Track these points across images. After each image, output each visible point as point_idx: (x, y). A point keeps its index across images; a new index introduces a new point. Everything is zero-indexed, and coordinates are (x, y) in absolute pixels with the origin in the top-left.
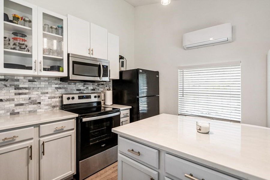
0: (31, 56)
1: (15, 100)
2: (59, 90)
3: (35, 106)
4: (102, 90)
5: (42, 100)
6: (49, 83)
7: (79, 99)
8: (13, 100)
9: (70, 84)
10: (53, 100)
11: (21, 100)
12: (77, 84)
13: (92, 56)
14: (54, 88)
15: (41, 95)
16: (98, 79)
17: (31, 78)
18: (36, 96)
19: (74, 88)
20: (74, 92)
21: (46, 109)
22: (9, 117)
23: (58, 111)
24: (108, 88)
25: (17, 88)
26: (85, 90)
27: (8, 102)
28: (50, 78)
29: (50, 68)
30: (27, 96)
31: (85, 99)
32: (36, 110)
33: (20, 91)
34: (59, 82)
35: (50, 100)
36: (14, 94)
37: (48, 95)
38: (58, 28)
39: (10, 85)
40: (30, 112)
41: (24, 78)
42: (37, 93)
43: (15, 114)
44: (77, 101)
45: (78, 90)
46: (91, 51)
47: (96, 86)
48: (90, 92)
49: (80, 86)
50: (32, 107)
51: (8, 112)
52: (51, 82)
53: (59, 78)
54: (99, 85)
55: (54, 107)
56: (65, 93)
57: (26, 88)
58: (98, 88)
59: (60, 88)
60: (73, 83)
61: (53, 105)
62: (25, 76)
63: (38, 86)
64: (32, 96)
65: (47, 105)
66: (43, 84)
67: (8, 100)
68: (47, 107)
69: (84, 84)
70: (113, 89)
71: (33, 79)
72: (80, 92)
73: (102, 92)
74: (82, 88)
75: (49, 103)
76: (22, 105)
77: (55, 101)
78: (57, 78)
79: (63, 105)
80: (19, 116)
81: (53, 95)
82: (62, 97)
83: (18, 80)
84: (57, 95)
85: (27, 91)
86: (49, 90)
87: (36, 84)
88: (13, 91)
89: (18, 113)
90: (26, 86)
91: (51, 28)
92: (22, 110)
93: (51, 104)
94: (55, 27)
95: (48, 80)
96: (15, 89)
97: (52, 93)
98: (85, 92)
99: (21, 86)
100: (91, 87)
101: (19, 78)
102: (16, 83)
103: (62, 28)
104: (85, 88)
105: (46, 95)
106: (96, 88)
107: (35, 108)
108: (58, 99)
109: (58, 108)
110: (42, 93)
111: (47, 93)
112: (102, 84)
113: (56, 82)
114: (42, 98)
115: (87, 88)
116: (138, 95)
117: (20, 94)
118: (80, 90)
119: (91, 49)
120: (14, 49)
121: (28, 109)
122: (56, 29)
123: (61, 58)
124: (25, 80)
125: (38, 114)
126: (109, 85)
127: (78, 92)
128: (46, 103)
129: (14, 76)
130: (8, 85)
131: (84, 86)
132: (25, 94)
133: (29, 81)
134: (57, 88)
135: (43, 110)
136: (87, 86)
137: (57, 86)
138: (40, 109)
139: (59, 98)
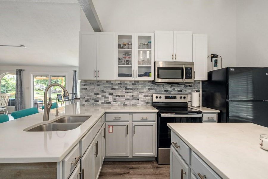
0: (131, 67)
1: (125, 96)
2: (151, 91)
3: (136, 101)
4: (190, 91)
5: (140, 97)
6: (144, 85)
7: (165, 98)
8: (124, 96)
9: (159, 86)
10: (147, 98)
11: (128, 96)
12: (165, 85)
13: (175, 61)
14: (148, 89)
15: (139, 94)
16: (181, 81)
17: (134, 82)
18: (136, 94)
19: (162, 89)
20: (163, 93)
21: (142, 104)
22: (122, 107)
23: (150, 107)
24: (197, 90)
25: (126, 89)
26: (172, 91)
27: (122, 97)
28: (144, 81)
29: (144, 74)
30: (131, 94)
31: (170, 99)
32: (136, 104)
33: (128, 91)
34: (151, 84)
35: (145, 97)
36: (125, 92)
37: (143, 94)
38: (148, 43)
39: (123, 87)
40: (133, 105)
41: (130, 82)
42: (137, 92)
43: (125, 105)
44: (163, 100)
45: (165, 91)
46: (174, 56)
47: (183, 87)
48: (177, 93)
49: (168, 88)
50: (134, 102)
51: (122, 103)
52: (146, 85)
53: (151, 81)
54: (186, 86)
55: (147, 103)
56: (155, 93)
57: (131, 89)
58: (185, 89)
59: (151, 89)
60: (161, 85)
61: (146, 101)
62: (130, 81)
63: (137, 87)
64: (134, 94)
65: (143, 101)
66: (140, 86)
67: (122, 96)
68: (143, 103)
69: (171, 86)
70: (203, 91)
71: (135, 83)
72: (167, 92)
73: (189, 93)
74: (169, 89)
75: (144, 99)
76: (128, 99)
77: (148, 99)
78: (149, 81)
79: (153, 102)
80: (127, 107)
81: (147, 94)
82: (152, 96)
83: (127, 84)
84: (149, 95)
85: (131, 91)
86: (144, 90)
87: (136, 86)
88: (124, 90)
89: (127, 105)
90: (131, 87)
91: (144, 44)
92: (129, 103)
93: (145, 101)
94: (146, 44)
95: (144, 83)
96: (125, 89)
97: (146, 92)
98: (172, 93)
99: (128, 87)
100: (177, 89)
101: (127, 82)
102: (126, 85)
103: (151, 42)
104: (172, 89)
105: (142, 94)
106: (183, 90)
107: (136, 103)
108: (150, 98)
109: (150, 104)
110: (140, 93)
111: (143, 93)
112: (190, 86)
113: (149, 84)
114: (140, 96)
115: (174, 89)
116: (228, 98)
117: (128, 92)
118: (167, 91)
119: (175, 55)
120: (124, 64)
121: (132, 103)
122: (147, 44)
123: (150, 66)
124: (130, 84)
125: (137, 107)
126: (199, 86)
127: (166, 92)
128: (142, 100)
129: (125, 81)
130: (122, 87)
131: (171, 88)
132: (130, 92)
133: (133, 84)
134: (149, 89)
135: (140, 105)
136: (174, 87)
137: (150, 87)
138: (139, 103)
139: (151, 96)
